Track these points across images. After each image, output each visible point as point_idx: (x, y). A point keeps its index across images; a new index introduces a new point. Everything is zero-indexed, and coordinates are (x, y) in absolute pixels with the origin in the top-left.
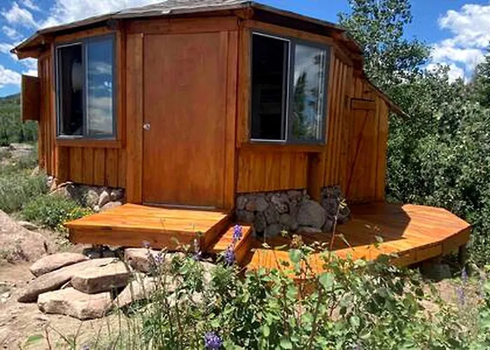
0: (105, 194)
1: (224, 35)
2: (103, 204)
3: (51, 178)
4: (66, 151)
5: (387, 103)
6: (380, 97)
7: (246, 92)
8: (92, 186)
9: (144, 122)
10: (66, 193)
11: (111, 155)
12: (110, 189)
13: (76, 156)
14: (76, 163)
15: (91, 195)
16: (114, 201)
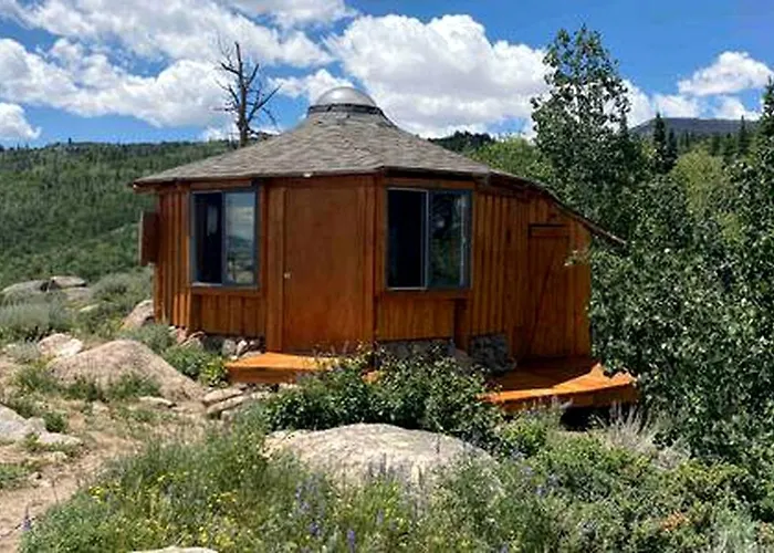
0: (243, 343)
1: (361, 190)
2: (241, 354)
3: (173, 327)
4: (198, 299)
5: (585, 226)
6: (574, 220)
7: (383, 244)
8: (228, 336)
9: (284, 272)
10: (199, 343)
11: (248, 303)
12: (248, 339)
13: (209, 306)
14: (209, 311)
15: (228, 345)
16: (253, 350)
